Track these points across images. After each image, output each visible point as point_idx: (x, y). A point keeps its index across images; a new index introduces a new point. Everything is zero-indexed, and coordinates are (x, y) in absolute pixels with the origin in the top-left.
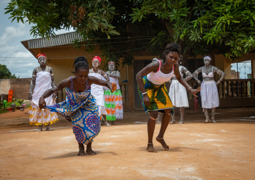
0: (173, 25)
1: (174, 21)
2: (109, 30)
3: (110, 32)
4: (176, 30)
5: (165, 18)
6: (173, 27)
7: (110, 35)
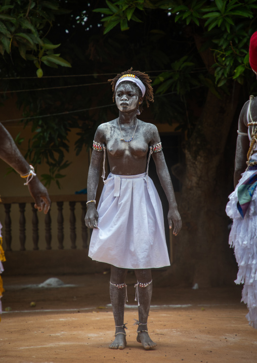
0: (216, 41)
1: (219, 32)
2: (42, 52)
3: (45, 59)
4: (222, 56)
5: (192, 23)
6: (216, 46)
7: (43, 66)
